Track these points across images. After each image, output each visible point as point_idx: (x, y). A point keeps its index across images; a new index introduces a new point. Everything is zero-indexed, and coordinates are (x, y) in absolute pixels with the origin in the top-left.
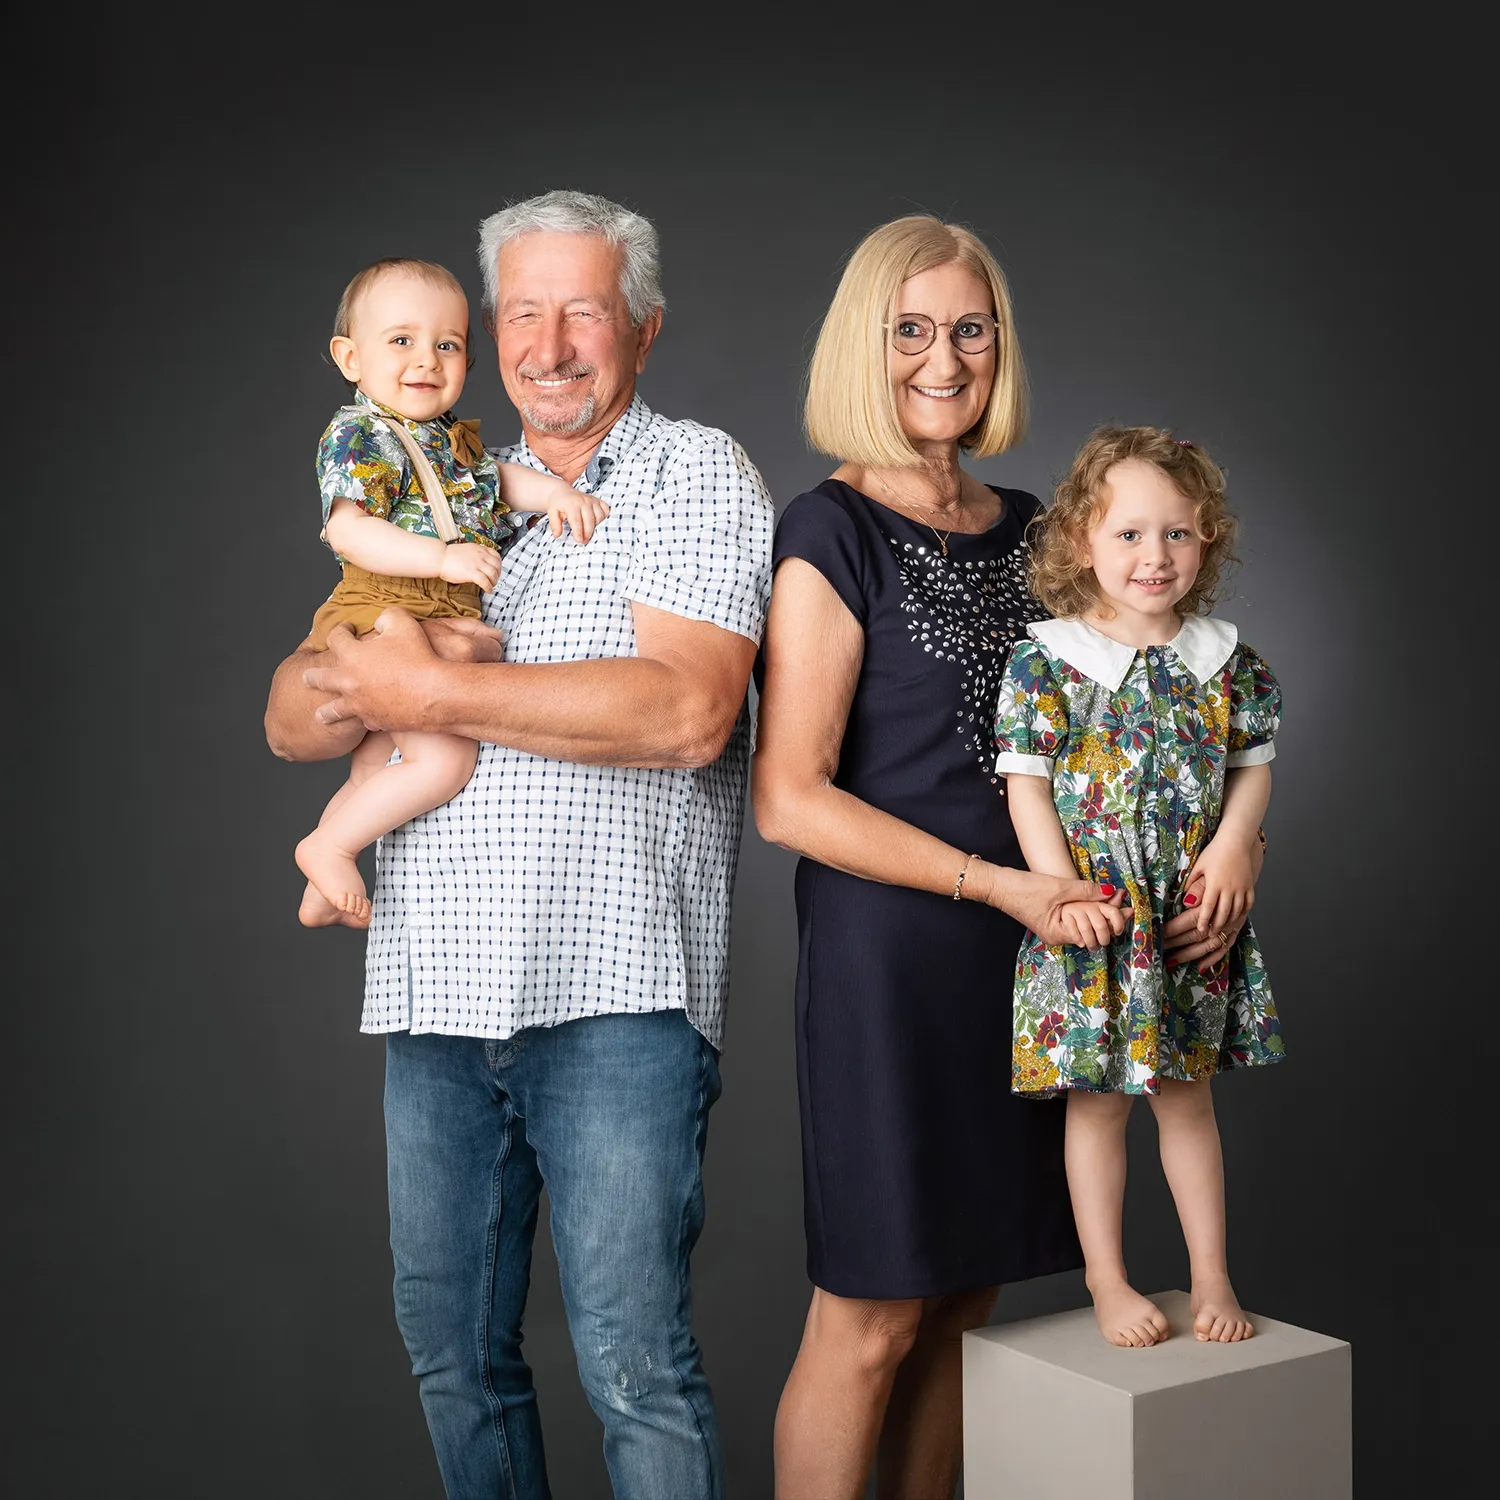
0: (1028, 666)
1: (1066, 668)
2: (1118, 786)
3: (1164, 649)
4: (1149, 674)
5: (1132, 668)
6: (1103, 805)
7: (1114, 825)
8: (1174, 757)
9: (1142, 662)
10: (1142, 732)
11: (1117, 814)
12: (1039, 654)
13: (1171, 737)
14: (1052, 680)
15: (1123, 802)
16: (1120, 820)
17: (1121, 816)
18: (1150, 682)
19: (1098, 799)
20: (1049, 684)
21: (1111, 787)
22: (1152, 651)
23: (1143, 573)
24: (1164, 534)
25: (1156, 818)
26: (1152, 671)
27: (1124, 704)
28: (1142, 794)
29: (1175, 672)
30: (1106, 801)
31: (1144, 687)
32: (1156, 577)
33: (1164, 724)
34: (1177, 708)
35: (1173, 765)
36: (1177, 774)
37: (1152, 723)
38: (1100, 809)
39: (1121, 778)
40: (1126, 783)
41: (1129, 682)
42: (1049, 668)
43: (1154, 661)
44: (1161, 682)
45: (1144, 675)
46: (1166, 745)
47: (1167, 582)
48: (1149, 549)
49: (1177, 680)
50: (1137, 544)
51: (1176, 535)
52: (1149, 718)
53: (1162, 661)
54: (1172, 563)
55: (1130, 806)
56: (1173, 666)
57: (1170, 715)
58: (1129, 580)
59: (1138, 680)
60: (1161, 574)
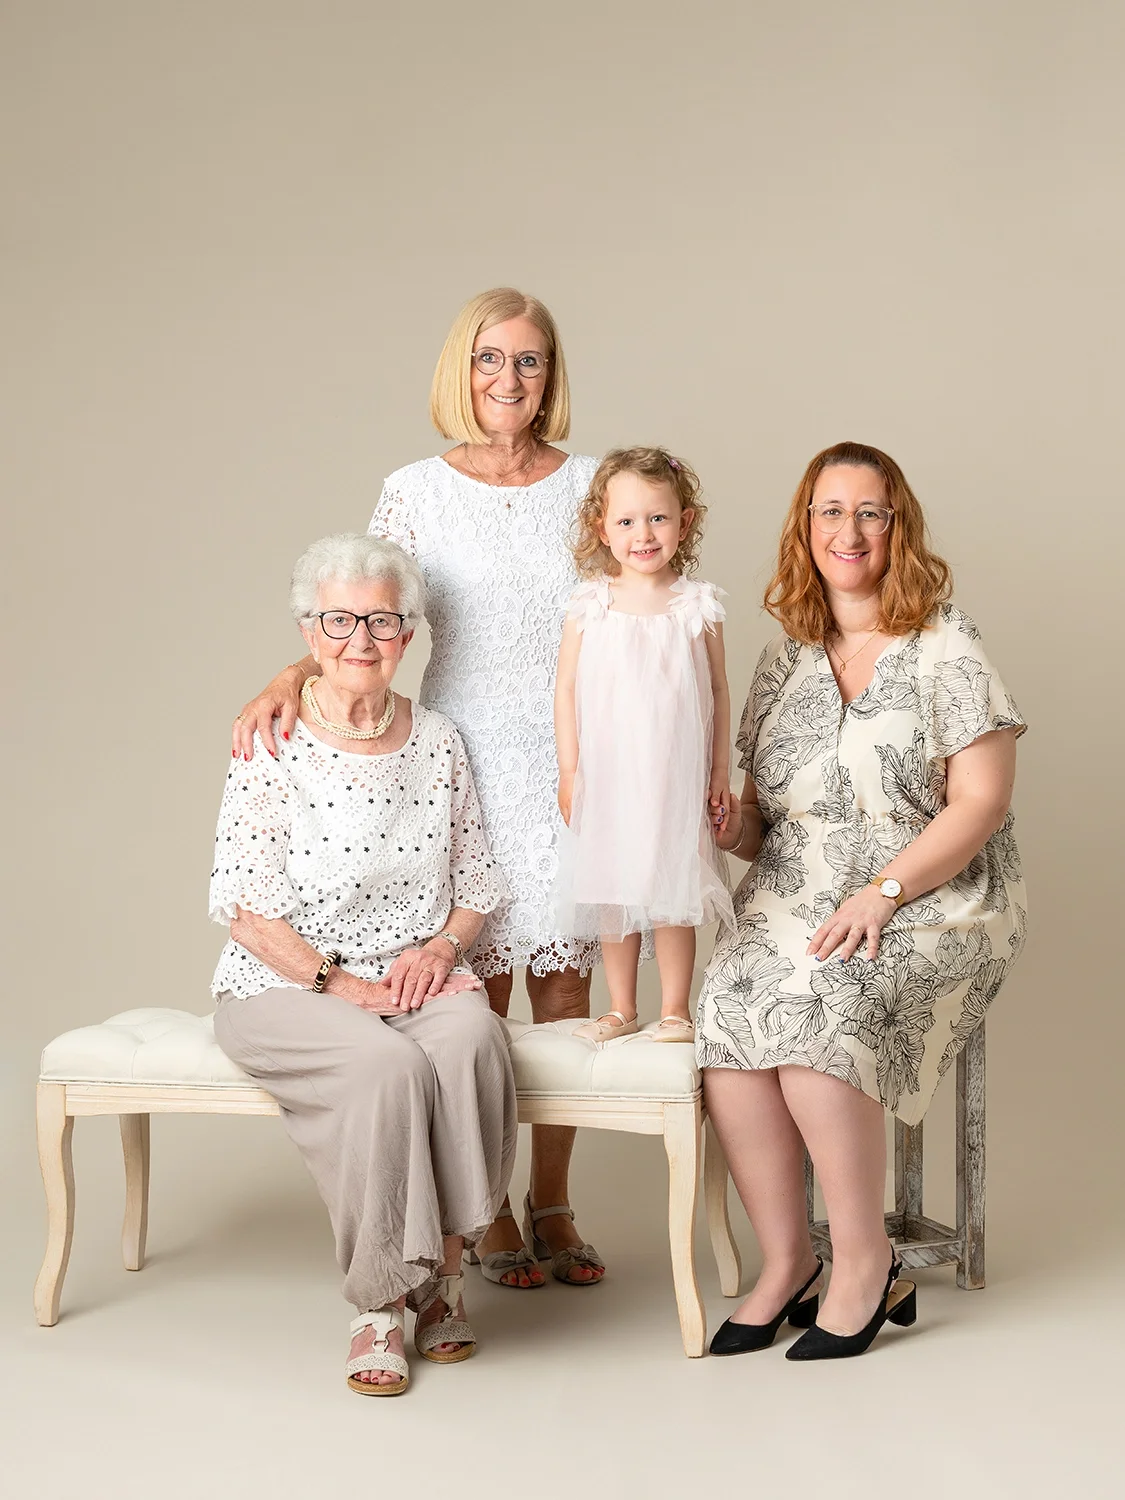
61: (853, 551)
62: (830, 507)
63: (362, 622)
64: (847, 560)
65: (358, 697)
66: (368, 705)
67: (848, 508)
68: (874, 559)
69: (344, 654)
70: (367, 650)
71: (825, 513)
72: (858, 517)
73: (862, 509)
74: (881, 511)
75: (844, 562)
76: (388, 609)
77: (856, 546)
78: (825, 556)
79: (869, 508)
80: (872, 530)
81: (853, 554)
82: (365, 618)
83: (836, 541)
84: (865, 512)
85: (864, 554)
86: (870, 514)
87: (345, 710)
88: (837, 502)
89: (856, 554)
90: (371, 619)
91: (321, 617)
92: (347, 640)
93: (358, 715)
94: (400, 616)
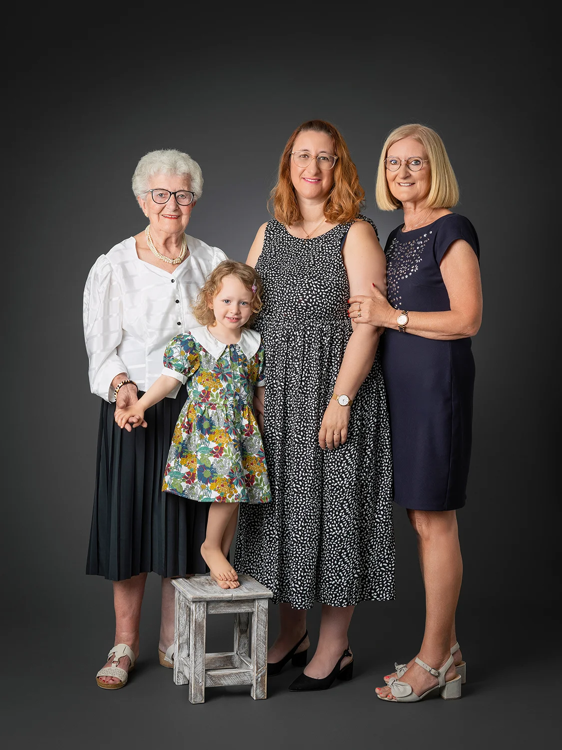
0: (188, 342)
1: (200, 346)
2: (217, 394)
3: (236, 345)
4: (230, 354)
5: (225, 351)
6: (209, 400)
7: (214, 408)
8: (239, 385)
9: (228, 350)
10: (227, 376)
11: (216, 404)
12: (192, 340)
13: (238, 377)
14: (195, 350)
15: (218, 400)
16: (216, 407)
17: (217, 405)
18: (231, 357)
19: (208, 397)
20: (194, 351)
21: (215, 394)
22: (232, 346)
23: (230, 315)
24: (239, 303)
25: (233, 407)
26: (231, 353)
27: (221, 364)
28: (226, 398)
29: (240, 353)
30: (211, 398)
31: (229, 359)
32: (234, 317)
33: (235, 373)
34: (241, 366)
35: (239, 387)
36: (240, 390)
37: (231, 373)
38: (208, 400)
39: (219, 391)
40: (220, 393)
41: (223, 356)
42: (195, 345)
43: (233, 350)
44: (235, 357)
45: (228, 354)
46: (236, 380)
47: (238, 319)
48: (233, 307)
49: (240, 356)
50: (229, 305)
51: (244, 303)
52: (230, 371)
53: (235, 350)
54: (240, 313)
55: (221, 402)
56: (239, 351)
57: (238, 369)
58: (224, 317)
59: (226, 356)
60: (236, 316)
61: (315, 178)
62: (303, 153)
63: (173, 195)
64: (311, 182)
65: (169, 235)
66: (173, 239)
67: (313, 154)
68: (325, 182)
69: (162, 212)
70: (175, 211)
71: (300, 156)
72: (318, 159)
73: (321, 155)
74: (330, 157)
75: (309, 183)
76: (186, 189)
77: (316, 175)
78: (299, 180)
79: (324, 155)
80: (325, 167)
81: (314, 179)
82: (175, 193)
83: (305, 172)
84: (322, 157)
85: (320, 180)
86: (324, 158)
87: (161, 241)
88: (307, 150)
89: (316, 179)
90: (177, 195)
91: (152, 192)
92: (164, 205)
93: (168, 245)
94: (193, 193)
